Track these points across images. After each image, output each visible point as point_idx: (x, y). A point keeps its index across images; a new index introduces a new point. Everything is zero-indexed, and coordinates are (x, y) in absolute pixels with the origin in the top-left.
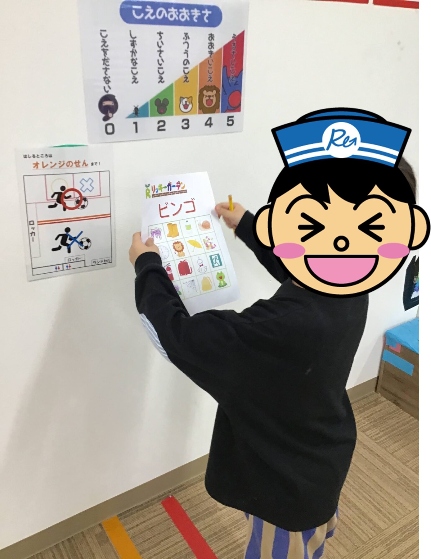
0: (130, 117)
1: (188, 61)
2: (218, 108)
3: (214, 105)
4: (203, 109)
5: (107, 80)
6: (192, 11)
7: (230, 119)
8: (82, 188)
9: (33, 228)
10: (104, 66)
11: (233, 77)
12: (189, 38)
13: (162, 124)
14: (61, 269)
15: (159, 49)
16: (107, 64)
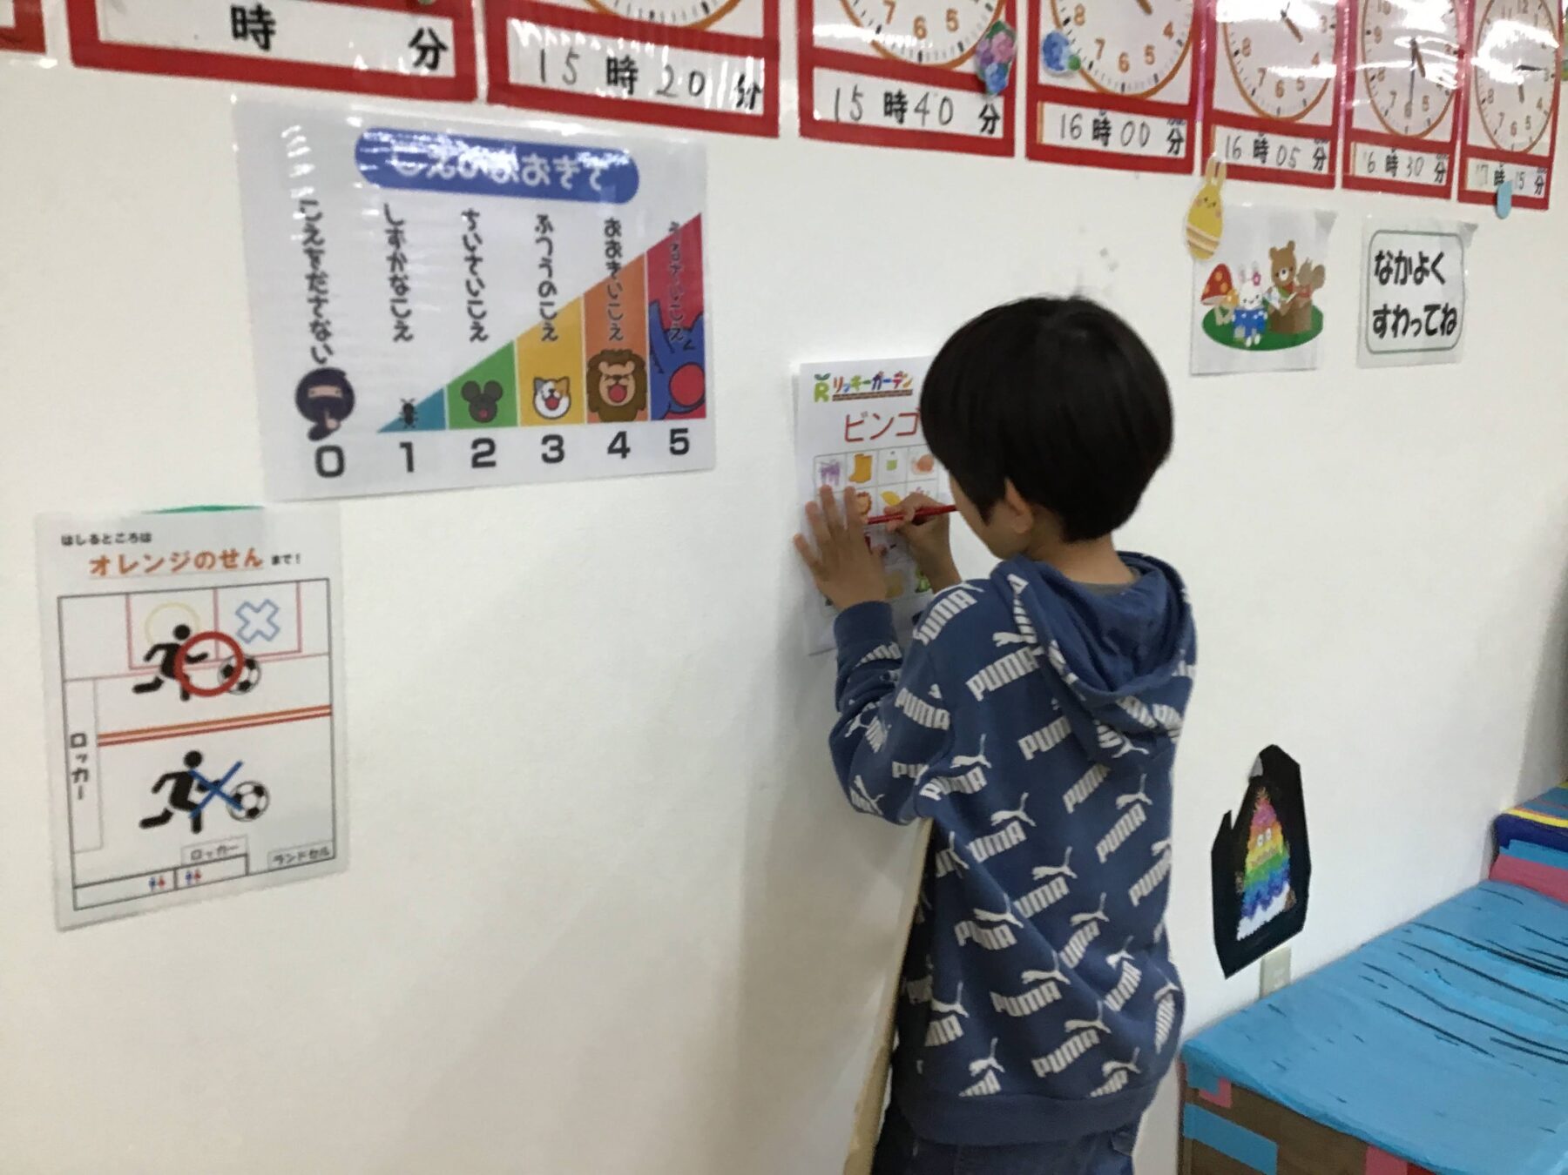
0: (390, 428)
1: (552, 288)
2: (643, 407)
3: (631, 401)
4: (601, 411)
5: (321, 330)
6: (556, 161)
7: (677, 436)
8: (243, 628)
9: (84, 758)
10: (313, 294)
11: (679, 330)
12: (551, 229)
13: (484, 448)
14: (169, 884)
15: (469, 254)
16: (322, 288)
